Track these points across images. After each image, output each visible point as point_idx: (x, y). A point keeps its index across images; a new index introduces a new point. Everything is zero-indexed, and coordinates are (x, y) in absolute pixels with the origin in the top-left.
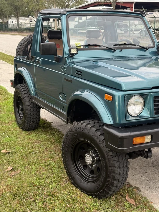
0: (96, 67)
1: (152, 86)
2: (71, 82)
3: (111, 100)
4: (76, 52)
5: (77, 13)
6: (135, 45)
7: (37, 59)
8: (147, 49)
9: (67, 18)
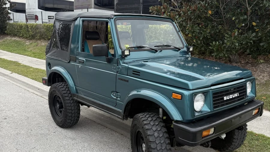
0: (142, 66)
1: (210, 84)
2: (128, 81)
3: (180, 98)
4: (128, 54)
5: (122, 17)
6: (170, 46)
7: (79, 59)
8: (179, 50)
9: (115, 22)
